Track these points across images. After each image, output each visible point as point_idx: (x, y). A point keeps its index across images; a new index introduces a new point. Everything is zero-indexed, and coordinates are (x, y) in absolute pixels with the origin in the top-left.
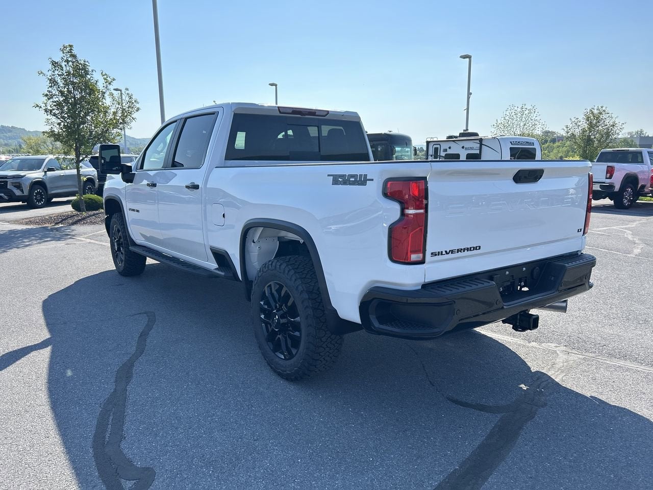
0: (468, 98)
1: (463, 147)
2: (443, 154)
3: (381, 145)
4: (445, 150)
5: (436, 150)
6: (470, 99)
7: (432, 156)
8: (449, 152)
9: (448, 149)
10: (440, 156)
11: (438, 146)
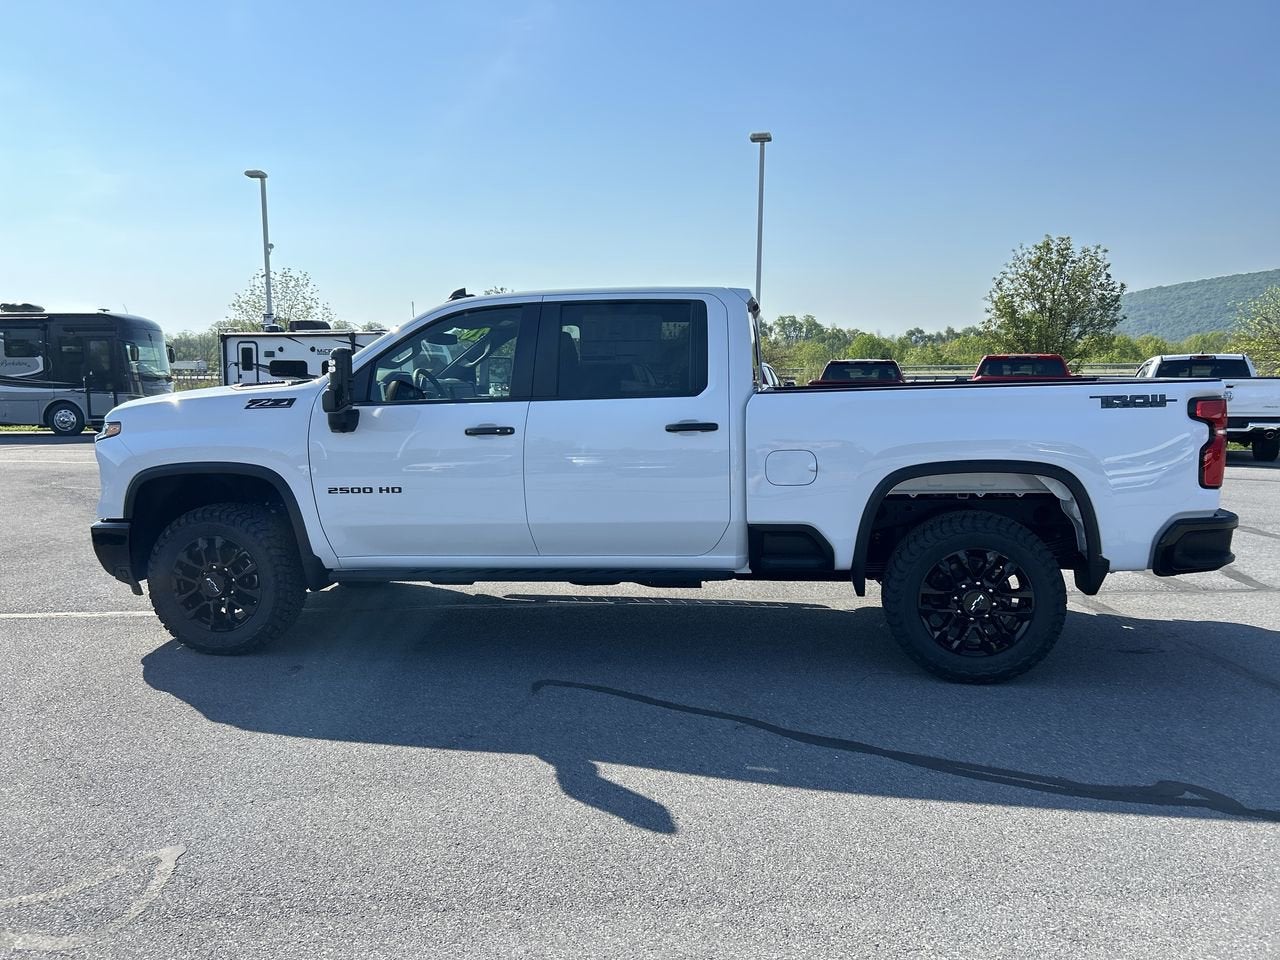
0: (267, 254)
1: (313, 349)
2: (266, 361)
3: (99, 338)
4: (270, 354)
5: (247, 353)
6: (270, 256)
7: (237, 364)
8: (279, 357)
9: (277, 352)
10: (258, 365)
11: (253, 346)
